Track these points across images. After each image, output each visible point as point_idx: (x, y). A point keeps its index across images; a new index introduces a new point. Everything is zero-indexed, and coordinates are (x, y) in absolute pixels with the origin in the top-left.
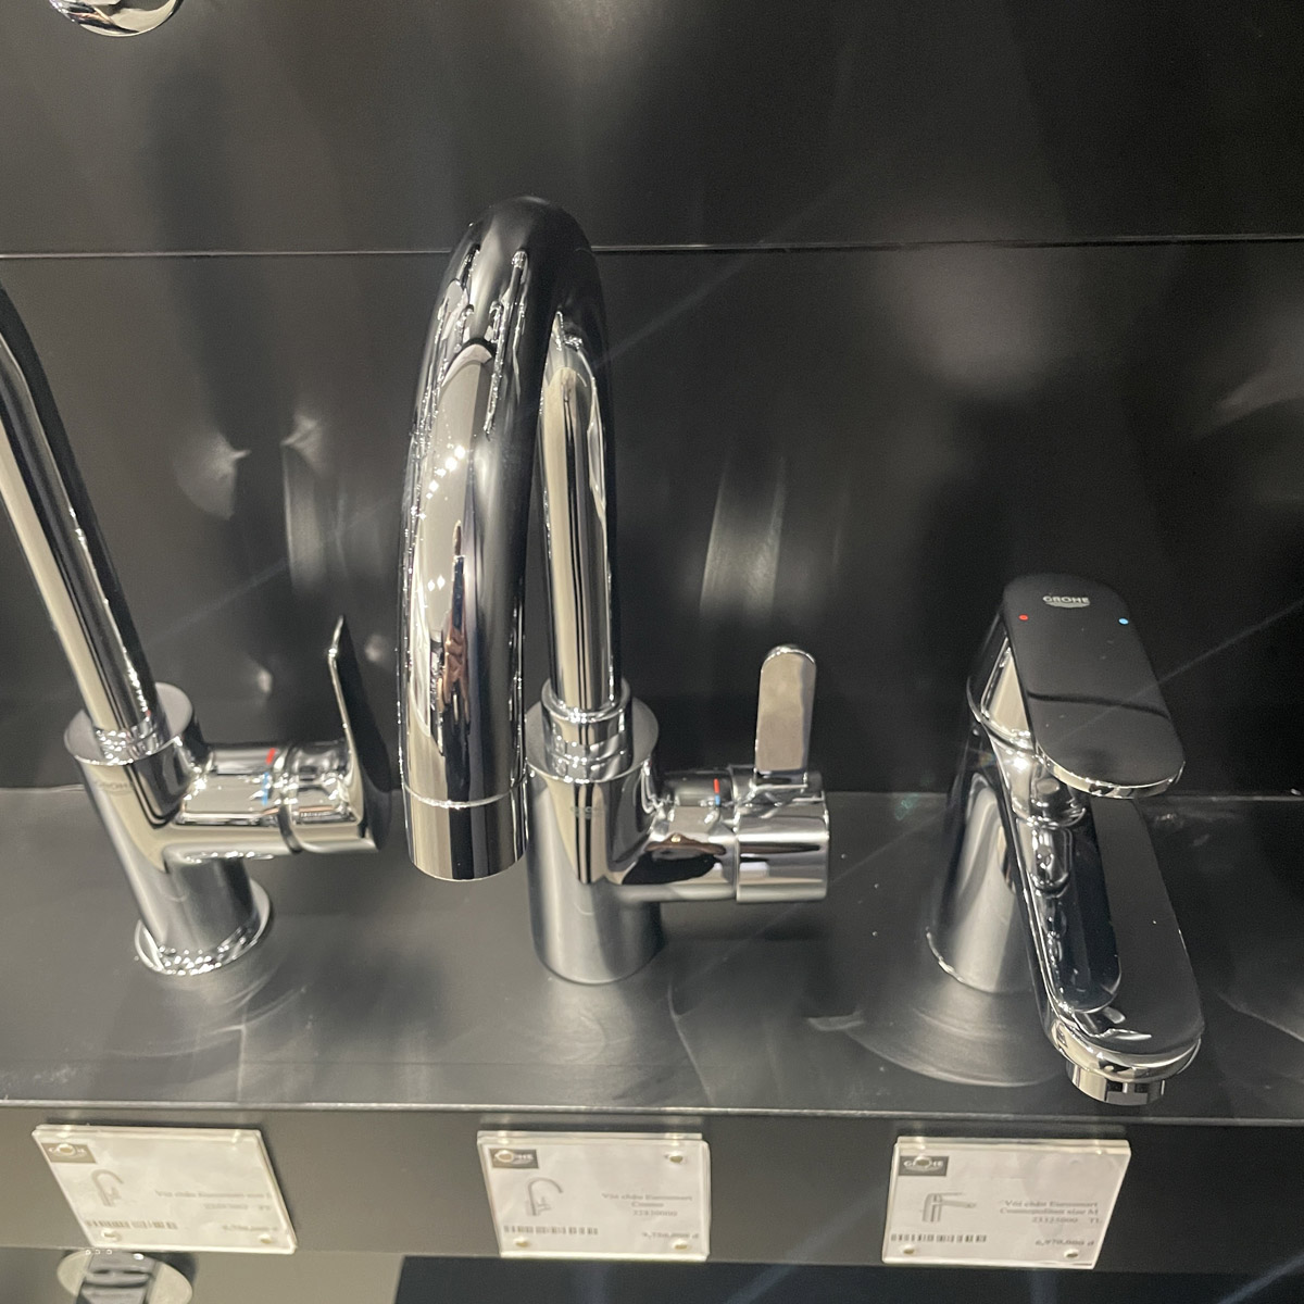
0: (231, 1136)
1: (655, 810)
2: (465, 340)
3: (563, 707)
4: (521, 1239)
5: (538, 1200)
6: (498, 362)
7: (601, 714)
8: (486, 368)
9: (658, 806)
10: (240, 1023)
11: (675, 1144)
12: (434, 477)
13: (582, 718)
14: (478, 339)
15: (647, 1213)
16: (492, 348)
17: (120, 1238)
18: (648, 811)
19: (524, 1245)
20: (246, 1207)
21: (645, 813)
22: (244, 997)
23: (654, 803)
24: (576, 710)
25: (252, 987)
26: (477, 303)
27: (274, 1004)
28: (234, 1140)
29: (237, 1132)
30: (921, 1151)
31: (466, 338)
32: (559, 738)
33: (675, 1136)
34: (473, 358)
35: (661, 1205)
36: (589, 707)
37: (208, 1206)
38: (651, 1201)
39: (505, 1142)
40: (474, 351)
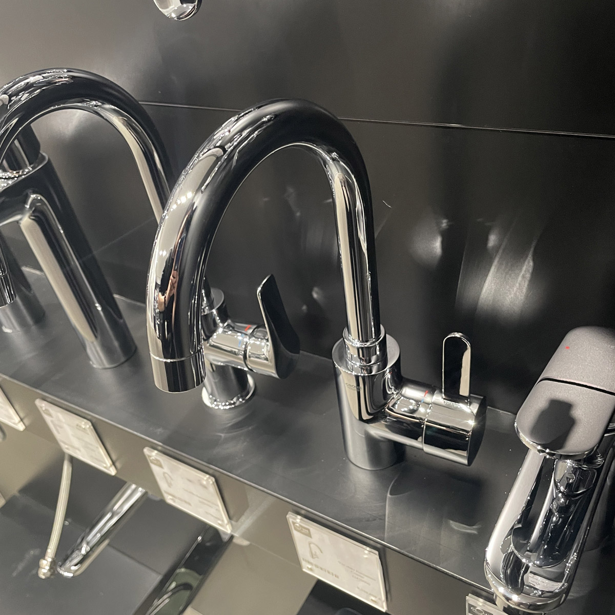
0: (205, 476)
1: (393, 393)
2: (217, 145)
3: (351, 338)
4: (310, 567)
5: (314, 552)
6: (225, 157)
7: (368, 344)
8: (218, 159)
9: (395, 393)
10: (222, 433)
11: (366, 552)
12: (176, 203)
13: (359, 344)
14: (222, 147)
15: (357, 578)
16: (225, 151)
17: (174, 501)
18: (389, 393)
19: (311, 570)
20: (212, 508)
21: (388, 394)
22: (230, 423)
23: (393, 391)
24: (356, 340)
25: (234, 420)
26: (233, 131)
27: (238, 430)
28: (205, 479)
29: (208, 476)
30: (479, 606)
31: (218, 145)
32: (349, 351)
33: (368, 549)
34: (215, 153)
35: (363, 578)
36: (364, 340)
37: (200, 502)
38: (357, 573)
39: (298, 521)
40: (218, 151)
